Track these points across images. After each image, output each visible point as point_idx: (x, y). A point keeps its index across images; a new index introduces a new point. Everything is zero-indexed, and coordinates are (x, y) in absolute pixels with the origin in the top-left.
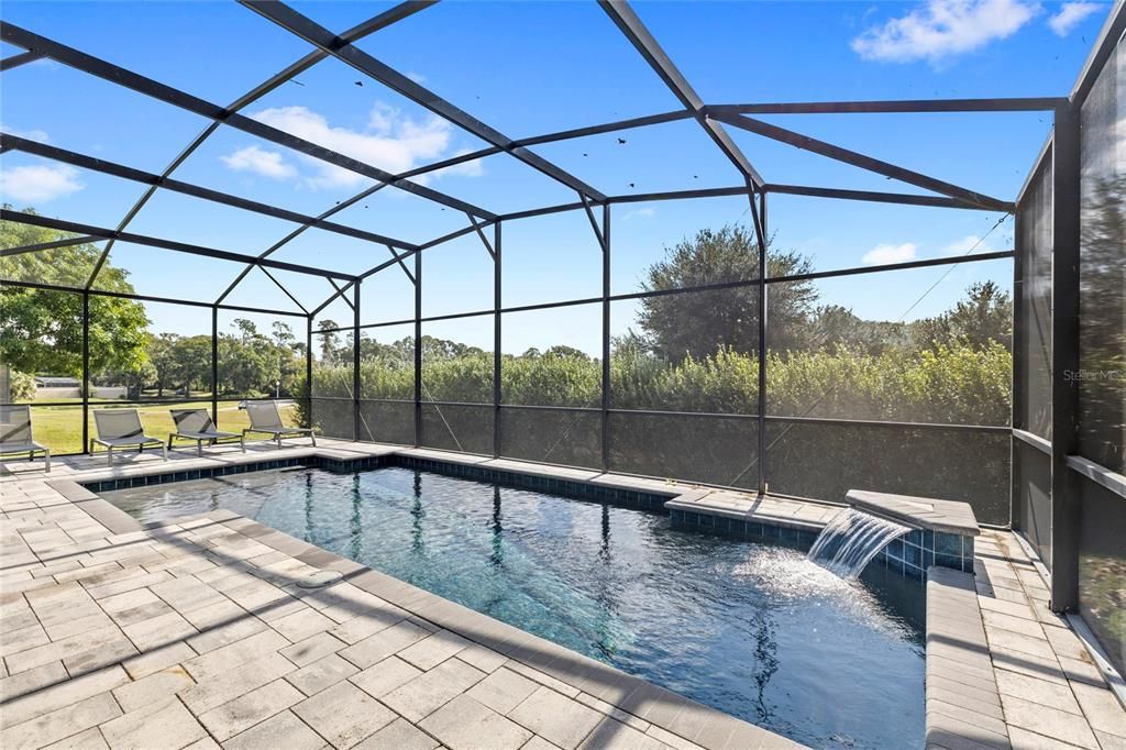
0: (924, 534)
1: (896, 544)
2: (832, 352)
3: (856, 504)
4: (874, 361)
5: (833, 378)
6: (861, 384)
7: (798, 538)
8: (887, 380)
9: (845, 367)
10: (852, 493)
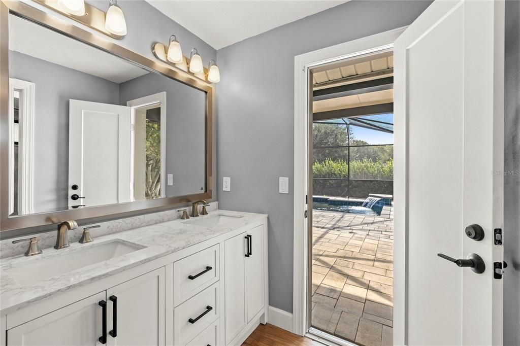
0: (384, 199)
1: (378, 202)
2: (361, 160)
3: (371, 196)
4: (374, 164)
5: (363, 169)
6: (371, 171)
7: (360, 204)
8: (378, 170)
9: (366, 166)
10: (370, 194)
